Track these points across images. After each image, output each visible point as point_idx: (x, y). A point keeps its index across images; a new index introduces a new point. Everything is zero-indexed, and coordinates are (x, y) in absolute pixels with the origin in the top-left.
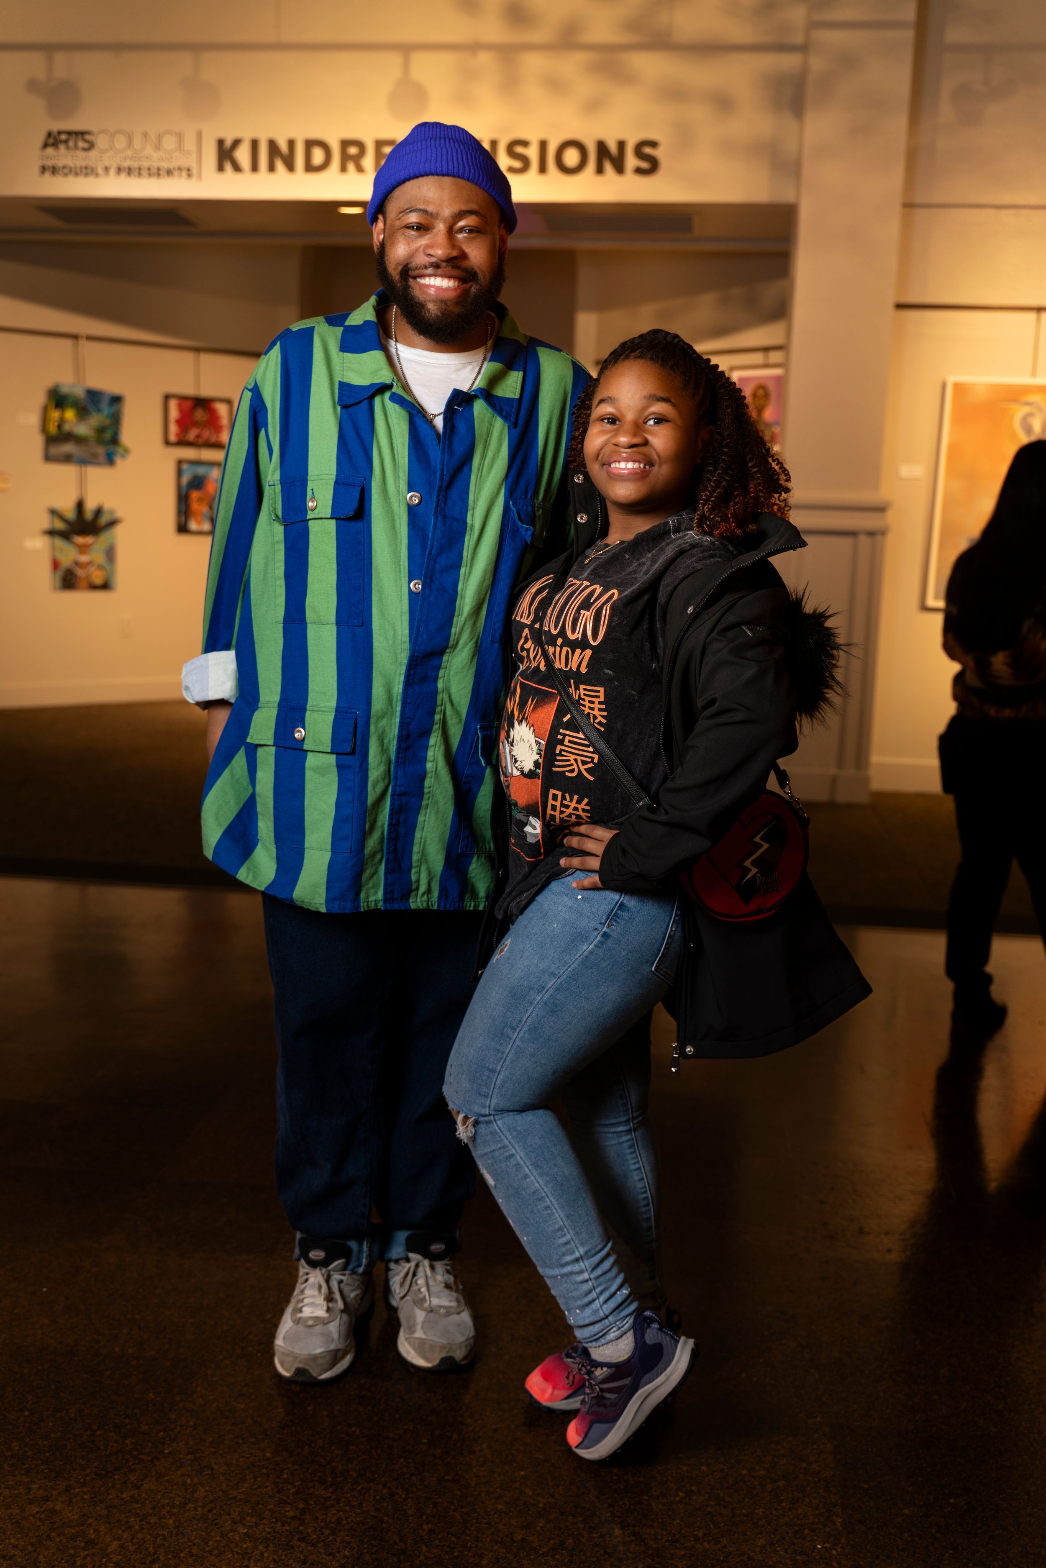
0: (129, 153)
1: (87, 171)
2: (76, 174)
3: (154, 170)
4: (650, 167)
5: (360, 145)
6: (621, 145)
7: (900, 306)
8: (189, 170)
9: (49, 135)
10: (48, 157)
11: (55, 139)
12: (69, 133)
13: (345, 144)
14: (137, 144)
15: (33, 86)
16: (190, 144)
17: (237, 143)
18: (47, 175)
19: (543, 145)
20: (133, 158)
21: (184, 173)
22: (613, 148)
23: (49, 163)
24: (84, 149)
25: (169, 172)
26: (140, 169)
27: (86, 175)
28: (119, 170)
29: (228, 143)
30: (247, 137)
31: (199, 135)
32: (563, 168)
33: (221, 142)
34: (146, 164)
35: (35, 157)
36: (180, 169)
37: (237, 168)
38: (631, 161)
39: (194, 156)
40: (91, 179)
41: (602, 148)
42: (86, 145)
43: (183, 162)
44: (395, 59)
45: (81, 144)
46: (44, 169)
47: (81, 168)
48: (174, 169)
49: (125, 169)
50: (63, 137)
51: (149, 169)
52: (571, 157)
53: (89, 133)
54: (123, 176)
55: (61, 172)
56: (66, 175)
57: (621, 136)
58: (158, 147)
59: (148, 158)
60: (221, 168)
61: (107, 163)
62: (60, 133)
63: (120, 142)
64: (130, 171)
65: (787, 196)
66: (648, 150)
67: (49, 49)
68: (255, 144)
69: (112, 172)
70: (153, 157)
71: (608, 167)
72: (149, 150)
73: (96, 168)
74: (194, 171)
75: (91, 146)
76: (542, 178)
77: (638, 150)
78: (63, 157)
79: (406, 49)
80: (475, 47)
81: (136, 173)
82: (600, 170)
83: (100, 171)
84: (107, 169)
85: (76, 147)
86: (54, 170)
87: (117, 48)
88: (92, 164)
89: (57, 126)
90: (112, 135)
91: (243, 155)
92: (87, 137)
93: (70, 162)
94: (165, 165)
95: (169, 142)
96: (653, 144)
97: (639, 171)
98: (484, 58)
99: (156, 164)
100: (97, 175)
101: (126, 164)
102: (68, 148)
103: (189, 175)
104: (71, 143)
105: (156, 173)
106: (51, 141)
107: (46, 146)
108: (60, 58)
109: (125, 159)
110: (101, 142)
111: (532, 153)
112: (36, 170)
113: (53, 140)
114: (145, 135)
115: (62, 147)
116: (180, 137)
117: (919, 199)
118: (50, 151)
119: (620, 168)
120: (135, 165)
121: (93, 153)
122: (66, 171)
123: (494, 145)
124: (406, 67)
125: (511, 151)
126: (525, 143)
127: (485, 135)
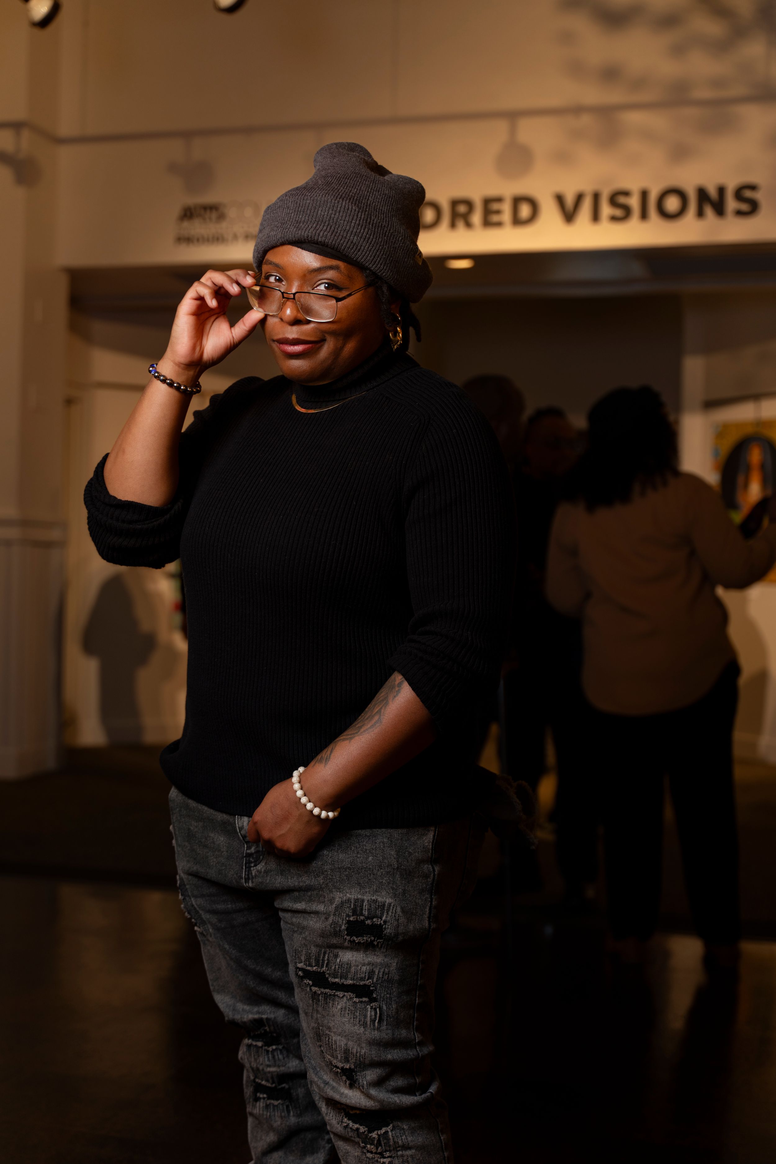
1: (218, 239)
2: (208, 242)
4: (753, 207)
5: (469, 204)
6: (721, 190)
9: (186, 209)
10: (184, 229)
11: (191, 213)
12: (204, 207)
13: (455, 203)
15: (173, 168)
18: (182, 244)
19: (644, 195)
22: (713, 192)
23: (184, 234)
24: (216, 221)
27: (217, 242)
28: (247, 237)
32: (664, 214)
35: (171, 229)
38: (731, 204)
40: (221, 246)
41: (702, 195)
42: (218, 217)
44: (502, 127)
45: (214, 216)
46: (179, 239)
47: (213, 237)
50: (199, 210)
52: (672, 204)
53: (221, 206)
54: (250, 241)
55: (195, 241)
56: (199, 243)
57: (721, 182)
61: (236, 231)
62: (195, 207)
63: (248, 213)
66: (748, 194)
67: (187, 135)
69: (241, 239)
71: (709, 211)
73: (227, 236)
75: (221, 217)
76: (644, 224)
77: (739, 195)
78: (197, 228)
79: (513, 116)
80: (578, 110)
82: (700, 214)
83: (230, 238)
84: (236, 237)
85: (209, 219)
86: (189, 240)
87: (249, 131)
88: (223, 233)
89: (193, 201)
90: (241, 207)
92: (220, 209)
93: (203, 232)
96: (753, 187)
97: (739, 213)
98: (586, 120)
100: (227, 242)
102: (203, 220)
104: (205, 216)
106: (187, 214)
107: (182, 218)
108: (197, 143)
110: (232, 213)
111: (634, 202)
112: (173, 240)
113: (189, 214)
115: (197, 219)
118: (186, 224)
119: (720, 211)
121: (224, 225)
122: (199, 240)
123: (596, 197)
124: (513, 131)
125: (613, 201)
126: (626, 193)
127: (588, 188)
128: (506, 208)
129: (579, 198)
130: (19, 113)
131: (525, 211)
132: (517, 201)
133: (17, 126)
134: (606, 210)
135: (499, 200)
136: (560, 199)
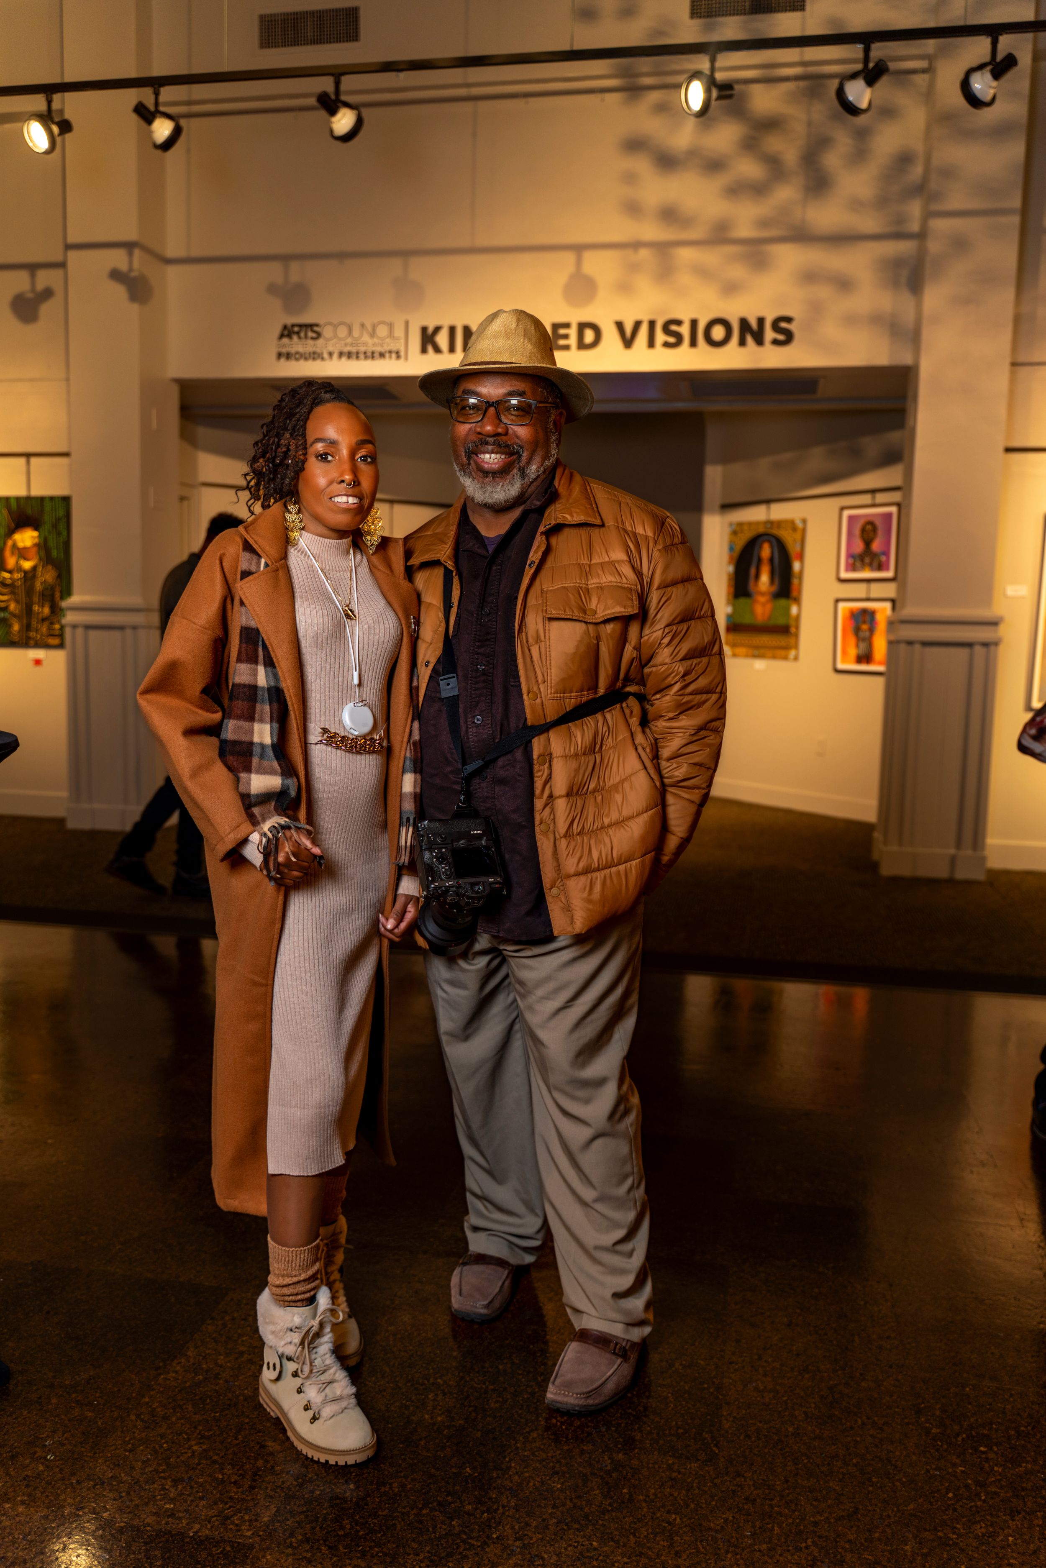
0: (349, 340)
1: (315, 356)
2: (306, 359)
3: (369, 354)
4: (788, 338)
6: (761, 321)
7: (1008, 450)
8: (397, 353)
9: (285, 327)
10: (284, 346)
11: (289, 331)
12: (301, 326)
14: (356, 333)
15: (272, 289)
16: (399, 332)
17: (437, 329)
18: (283, 360)
19: (694, 323)
20: (352, 345)
21: (394, 355)
22: (754, 324)
23: (284, 350)
24: (312, 338)
25: (382, 355)
26: (357, 353)
27: (314, 359)
28: (341, 354)
29: (430, 330)
30: (446, 323)
31: (407, 323)
32: (711, 342)
33: (424, 330)
34: (362, 349)
35: (272, 345)
36: (390, 352)
37: (437, 350)
38: (769, 335)
39: (402, 341)
40: (318, 362)
41: (744, 324)
42: (314, 335)
43: (393, 346)
44: (570, 257)
45: (310, 334)
46: (280, 355)
47: (310, 353)
48: (385, 352)
49: (345, 353)
50: (296, 329)
51: (365, 353)
52: (718, 333)
53: (317, 325)
54: (344, 359)
55: (293, 358)
56: (297, 359)
57: (761, 314)
58: (373, 334)
59: (365, 344)
60: (424, 351)
61: (331, 349)
62: (293, 326)
63: (342, 332)
64: (349, 355)
65: (906, 359)
66: (784, 325)
67: (285, 259)
68: (452, 330)
69: (335, 356)
70: (368, 343)
71: (749, 339)
72: (366, 338)
73: (322, 353)
74: (402, 354)
75: (319, 335)
76: (693, 350)
77: (776, 325)
78: (296, 345)
79: (579, 249)
80: (636, 245)
81: (354, 357)
82: (742, 343)
83: (326, 355)
84: (331, 354)
85: (306, 337)
86: (288, 356)
87: (342, 256)
88: (318, 351)
89: (291, 320)
90: (335, 327)
91: (442, 339)
92: (316, 329)
93: (301, 349)
94: (379, 349)
95: (382, 331)
96: (789, 320)
97: (775, 342)
98: (644, 254)
99: (370, 349)
100: (323, 359)
101: (347, 349)
102: (300, 338)
103: (398, 357)
104: (302, 334)
105: (371, 356)
106: (286, 332)
107: (282, 336)
108: (295, 266)
109: (346, 345)
110: (327, 332)
111: (685, 330)
112: (274, 356)
113: (287, 332)
114: (363, 325)
115: (295, 337)
116: (391, 326)
117: (1021, 359)
118: (285, 340)
119: (759, 340)
120: (354, 350)
121: (320, 341)
122: (297, 356)
123: (652, 324)
124: (579, 263)
125: (666, 330)
126: (679, 323)
127: (645, 318)
128: (573, 332)
129: (637, 325)
130: (131, 235)
131: (589, 336)
132: (582, 327)
133: (129, 246)
134: (660, 337)
135: (567, 325)
136: (620, 326)
